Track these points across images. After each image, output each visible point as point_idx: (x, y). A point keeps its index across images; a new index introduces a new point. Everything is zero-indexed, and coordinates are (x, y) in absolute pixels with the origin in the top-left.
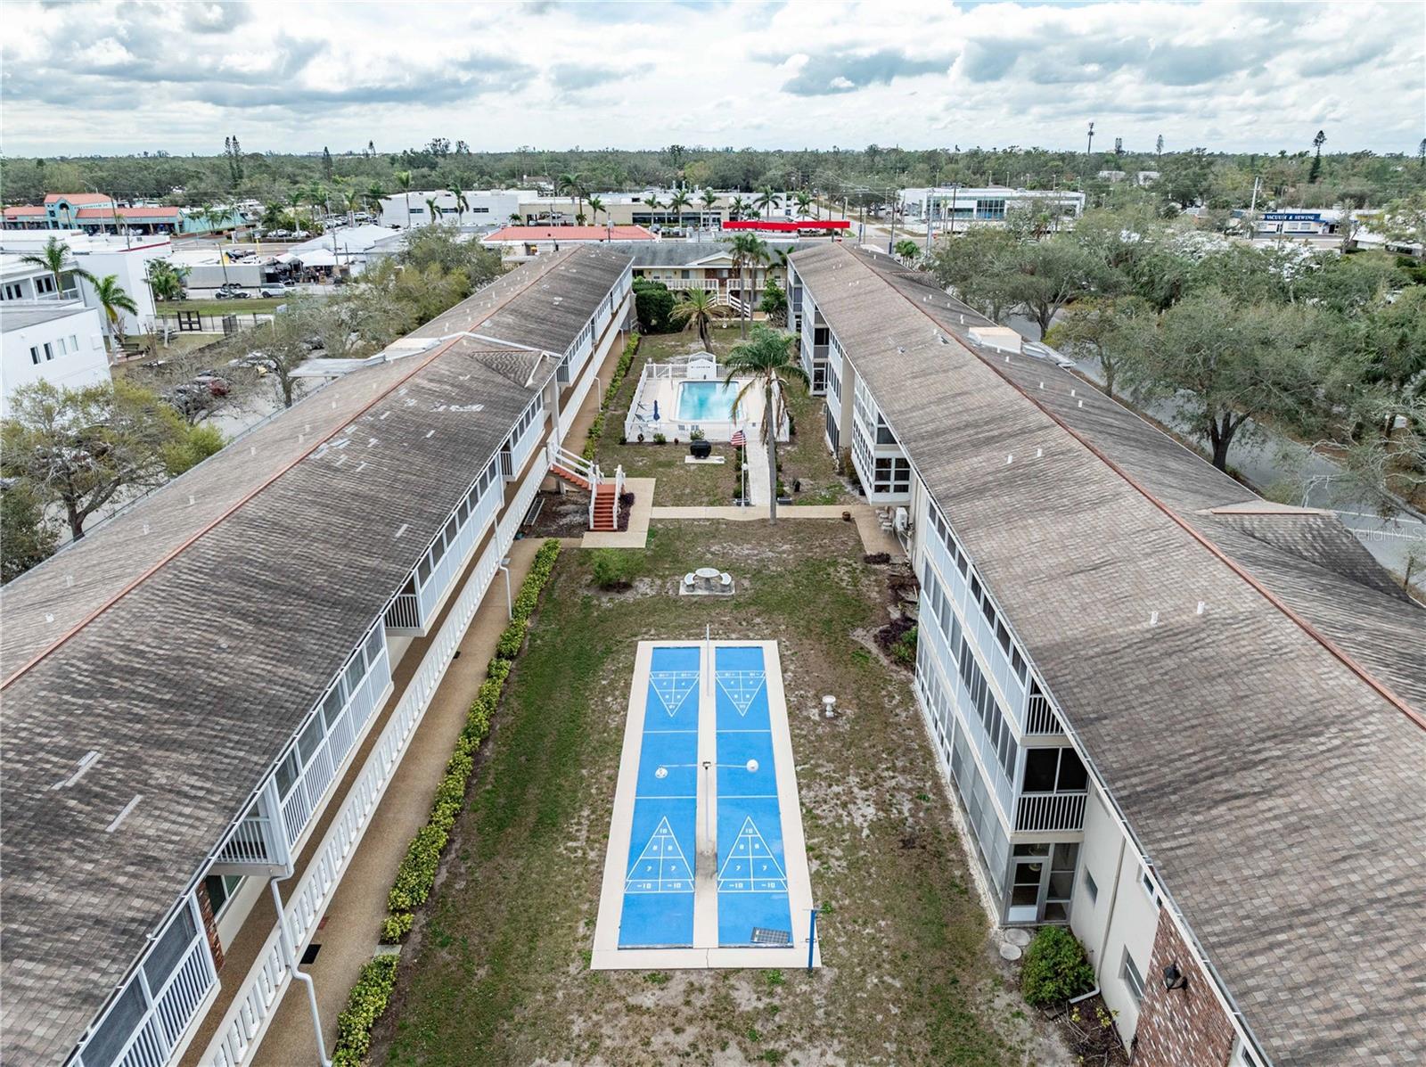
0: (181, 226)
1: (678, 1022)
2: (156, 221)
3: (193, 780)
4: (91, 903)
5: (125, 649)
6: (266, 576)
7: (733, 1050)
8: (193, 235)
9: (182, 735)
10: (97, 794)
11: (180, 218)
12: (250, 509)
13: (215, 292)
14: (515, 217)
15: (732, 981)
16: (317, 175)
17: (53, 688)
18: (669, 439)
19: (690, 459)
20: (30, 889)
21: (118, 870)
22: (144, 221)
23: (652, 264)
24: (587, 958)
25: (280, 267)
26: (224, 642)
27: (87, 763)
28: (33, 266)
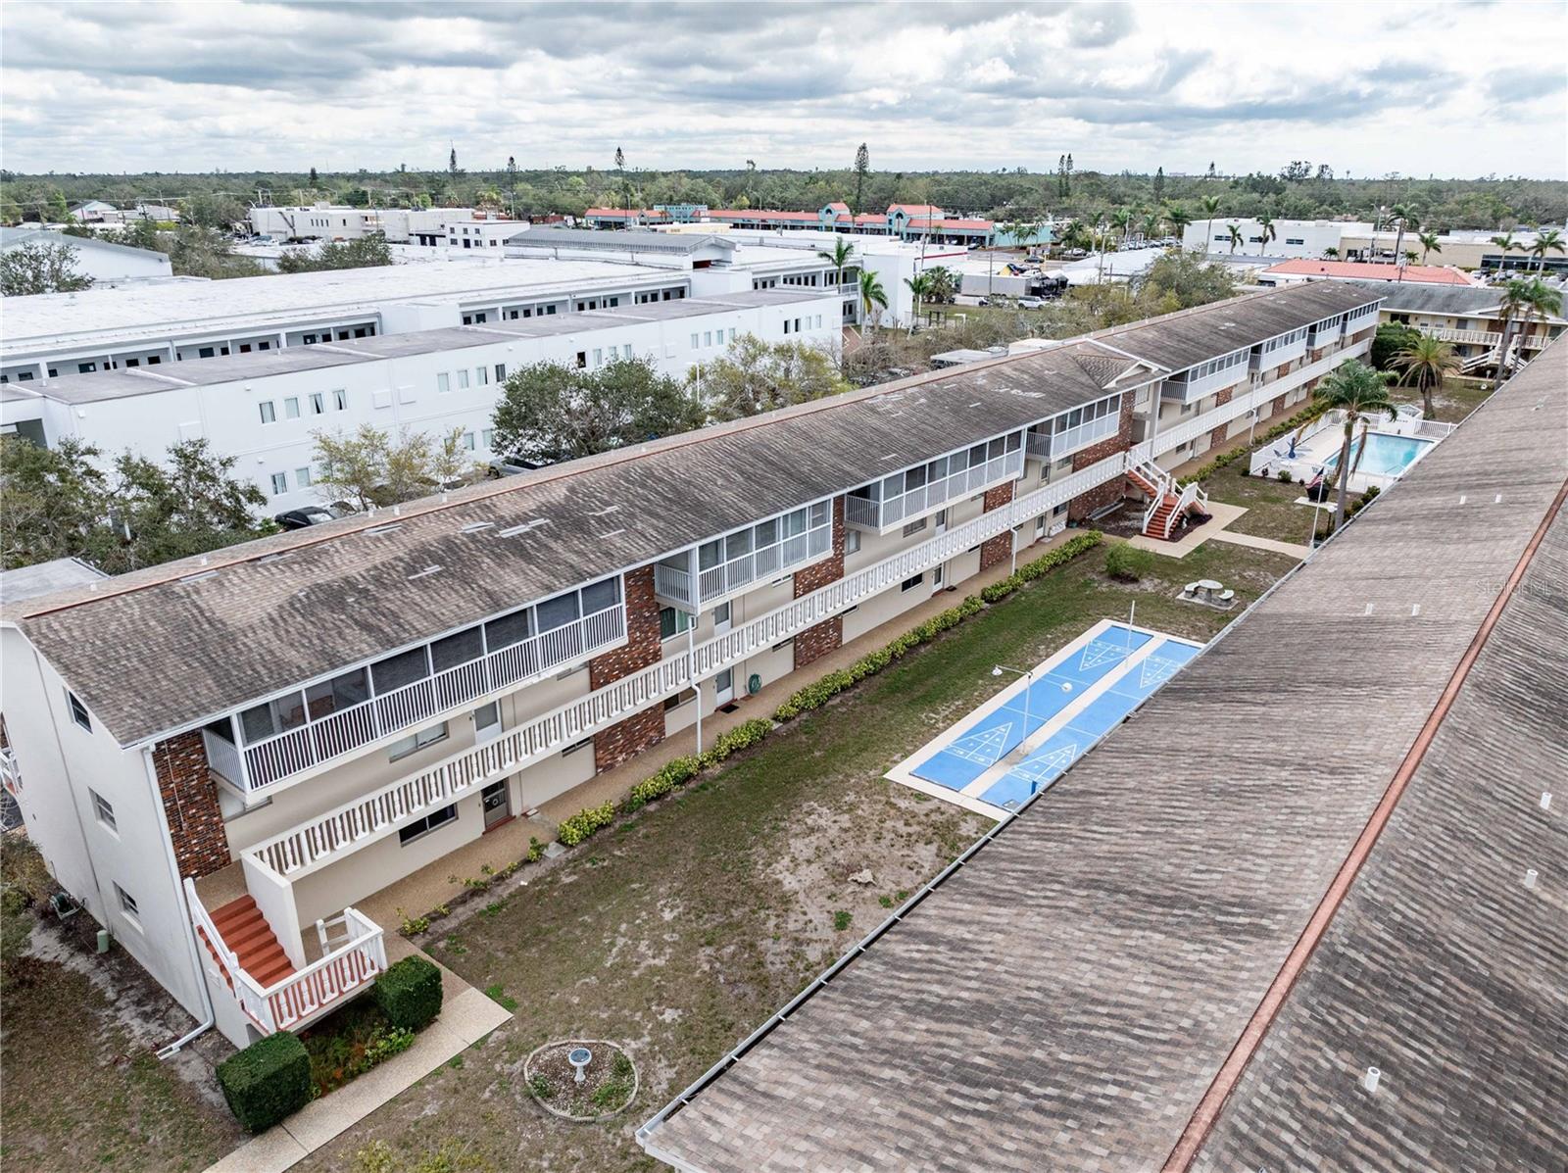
0: (991, 239)
1: (911, 821)
2: (970, 233)
3: (655, 534)
4: (574, 559)
5: (666, 470)
6: (775, 458)
7: (933, 848)
8: (998, 249)
9: (663, 513)
10: (606, 523)
11: (992, 232)
12: (794, 423)
13: (978, 299)
14: (1332, 252)
15: (968, 818)
16: (1145, 197)
17: (619, 476)
18: (1295, 479)
19: (1304, 500)
20: (553, 545)
21: (593, 553)
22: (961, 233)
23: (1421, 308)
24: (886, 770)
25: (1047, 282)
26: (720, 482)
27: (609, 509)
28: (824, 261)
